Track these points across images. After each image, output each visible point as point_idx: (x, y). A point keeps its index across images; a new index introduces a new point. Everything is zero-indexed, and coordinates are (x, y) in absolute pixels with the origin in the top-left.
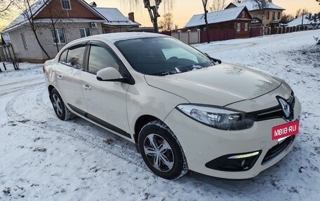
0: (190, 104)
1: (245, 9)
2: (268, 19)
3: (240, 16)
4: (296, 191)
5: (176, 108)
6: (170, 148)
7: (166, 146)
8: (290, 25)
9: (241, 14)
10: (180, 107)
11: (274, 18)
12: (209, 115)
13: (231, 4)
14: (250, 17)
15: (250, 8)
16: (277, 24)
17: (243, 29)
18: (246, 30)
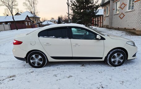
8: (44, 24)
9: (26, 18)
10: (127, 43)
13: (17, 13)
14: (30, 20)
15: (29, 16)
17: (28, 24)
18: (30, 25)
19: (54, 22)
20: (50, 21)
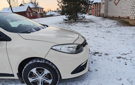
0: (58, 45)
1: (29, 7)
2: (39, 11)
3: (27, 9)
4: (97, 70)
5: (51, 48)
6: (49, 72)
7: (46, 72)
8: (47, 14)
9: (28, 9)
10: (53, 48)
11: (41, 12)
12: (69, 49)
13: (21, 4)
14: (32, 10)
15: (31, 7)
16: (43, 14)
17: (30, 15)
18: (31, 16)
19: (58, 12)
20: (54, 11)
